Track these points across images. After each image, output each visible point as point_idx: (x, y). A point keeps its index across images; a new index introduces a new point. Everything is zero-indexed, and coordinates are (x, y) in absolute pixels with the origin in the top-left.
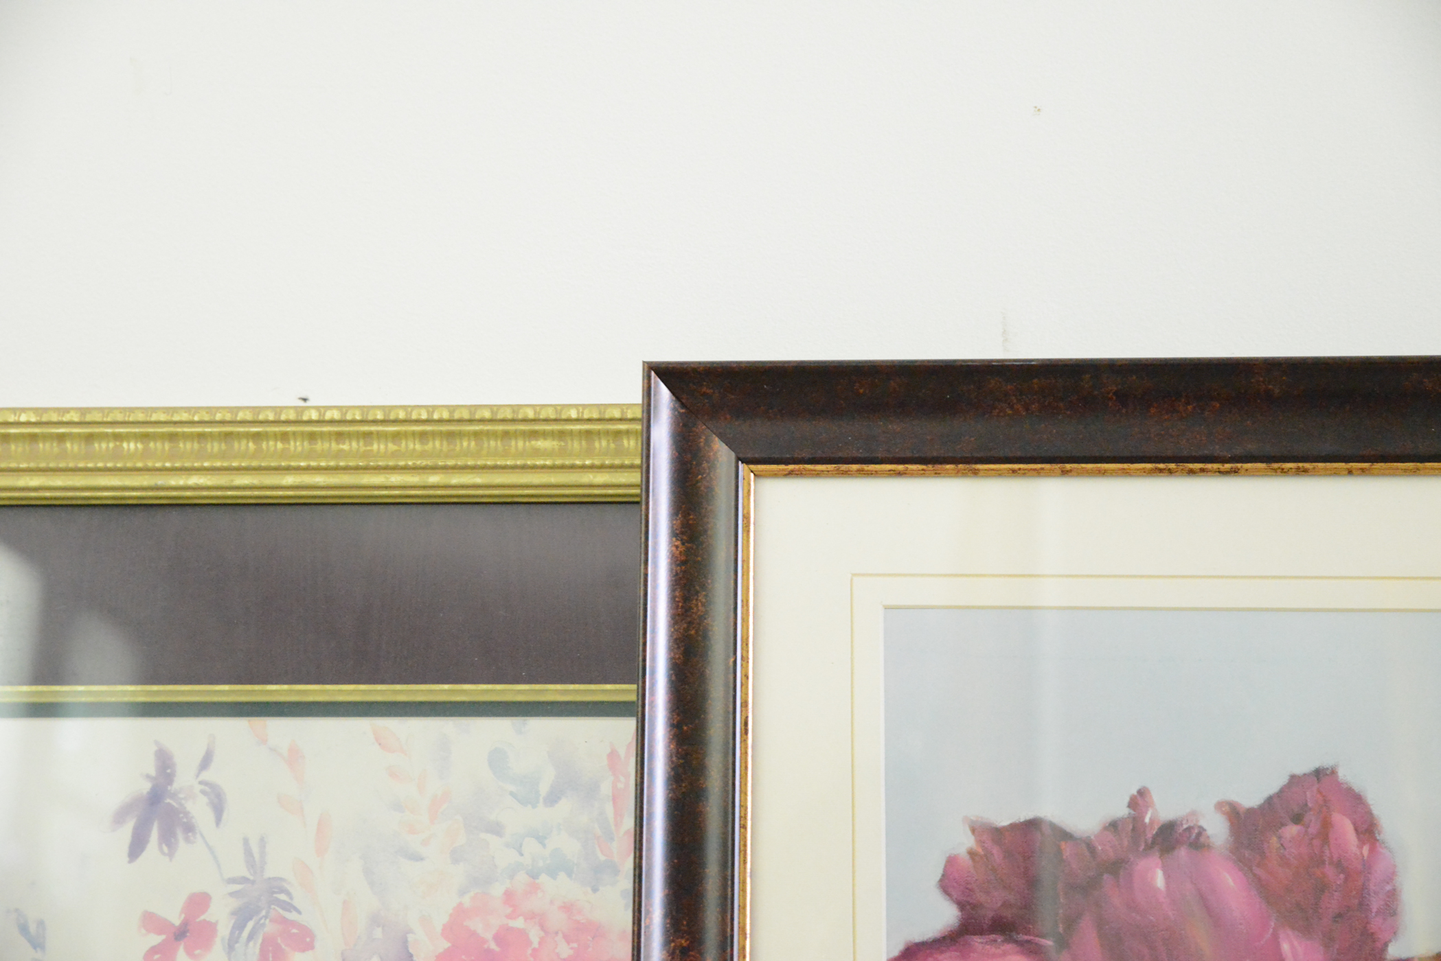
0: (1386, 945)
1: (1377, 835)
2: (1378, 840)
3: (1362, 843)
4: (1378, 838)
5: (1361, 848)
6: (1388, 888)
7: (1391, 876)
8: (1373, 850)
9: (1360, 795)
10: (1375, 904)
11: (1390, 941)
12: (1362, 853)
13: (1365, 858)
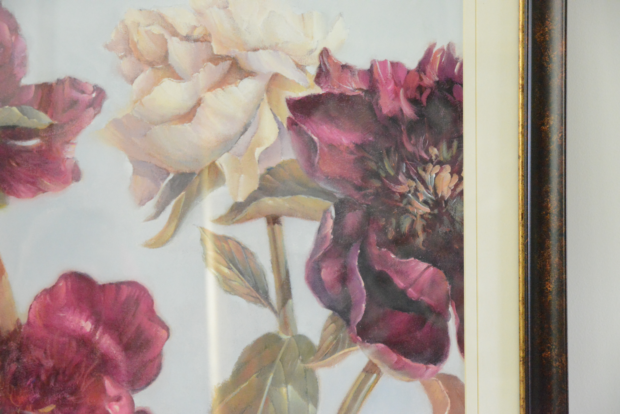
0: (21, 79)
1: (19, 32)
2: (19, 34)
3: (12, 35)
4: (19, 33)
5: (11, 37)
6: (23, 55)
7: (24, 50)
8: (17, 38)
9: (12, 14)
10: (17, 62)
11: (22, 77)
12: (11, 40)
13: (13, 42)
